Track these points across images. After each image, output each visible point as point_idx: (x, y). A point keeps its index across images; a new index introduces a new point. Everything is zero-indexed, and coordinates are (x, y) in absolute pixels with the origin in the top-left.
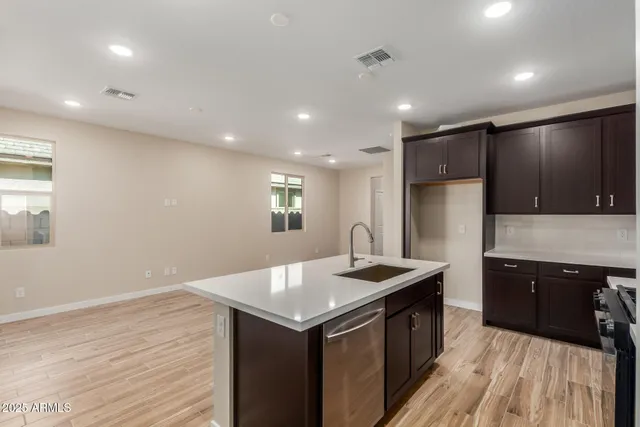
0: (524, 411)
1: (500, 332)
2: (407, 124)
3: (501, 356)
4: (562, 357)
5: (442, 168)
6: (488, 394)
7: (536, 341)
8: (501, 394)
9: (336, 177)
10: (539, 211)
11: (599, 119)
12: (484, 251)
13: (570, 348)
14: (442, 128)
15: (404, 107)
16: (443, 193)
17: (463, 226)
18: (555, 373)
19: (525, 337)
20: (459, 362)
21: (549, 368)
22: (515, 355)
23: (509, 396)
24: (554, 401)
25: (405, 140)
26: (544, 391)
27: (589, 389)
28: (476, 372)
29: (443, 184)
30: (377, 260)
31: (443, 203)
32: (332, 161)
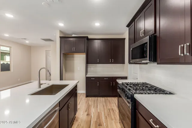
0: (102, 124)
1: (90, 98)
2: (61, 32)
3: (93, 106)
4: (105, 102)
5: (74, 49)
6: (92, 122)
7: (99, 98)
8: (95, 120)
9: (29, 49)
10: (99, 63)
11: (110, 41)
12: (86, 75)
13: (106, 98)
14: (73, 35)
15: (61, 25)
16: (73, 57)
17: (79, 68)
18: (105, 107)
19: (96, 98)
20: (82, 113)
21: (104, 106)
22: (96, 104)
23: (97, 120)
24: (107, 116)
25: (61, 37)
26: (105, 115)
27: (112, 109)
28: (87, 115)
29: (73, 54)
30: (51, 83)
31: (73, 60)
32: (27, 42)
